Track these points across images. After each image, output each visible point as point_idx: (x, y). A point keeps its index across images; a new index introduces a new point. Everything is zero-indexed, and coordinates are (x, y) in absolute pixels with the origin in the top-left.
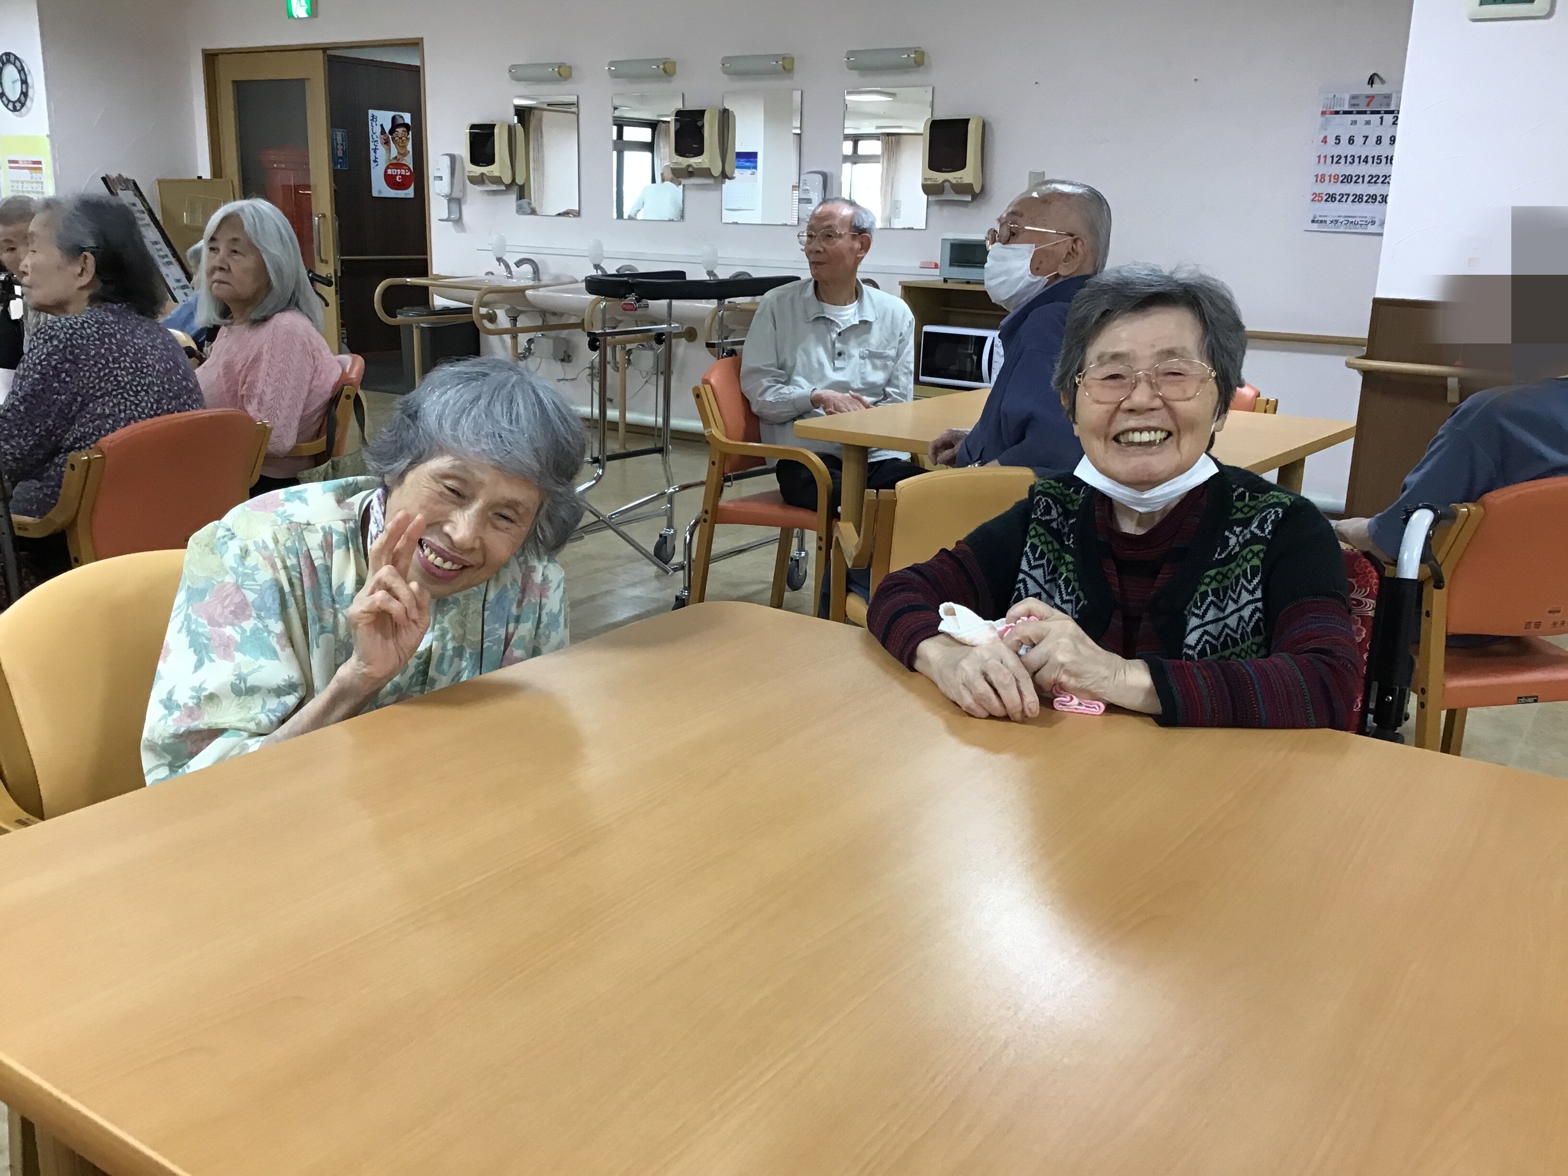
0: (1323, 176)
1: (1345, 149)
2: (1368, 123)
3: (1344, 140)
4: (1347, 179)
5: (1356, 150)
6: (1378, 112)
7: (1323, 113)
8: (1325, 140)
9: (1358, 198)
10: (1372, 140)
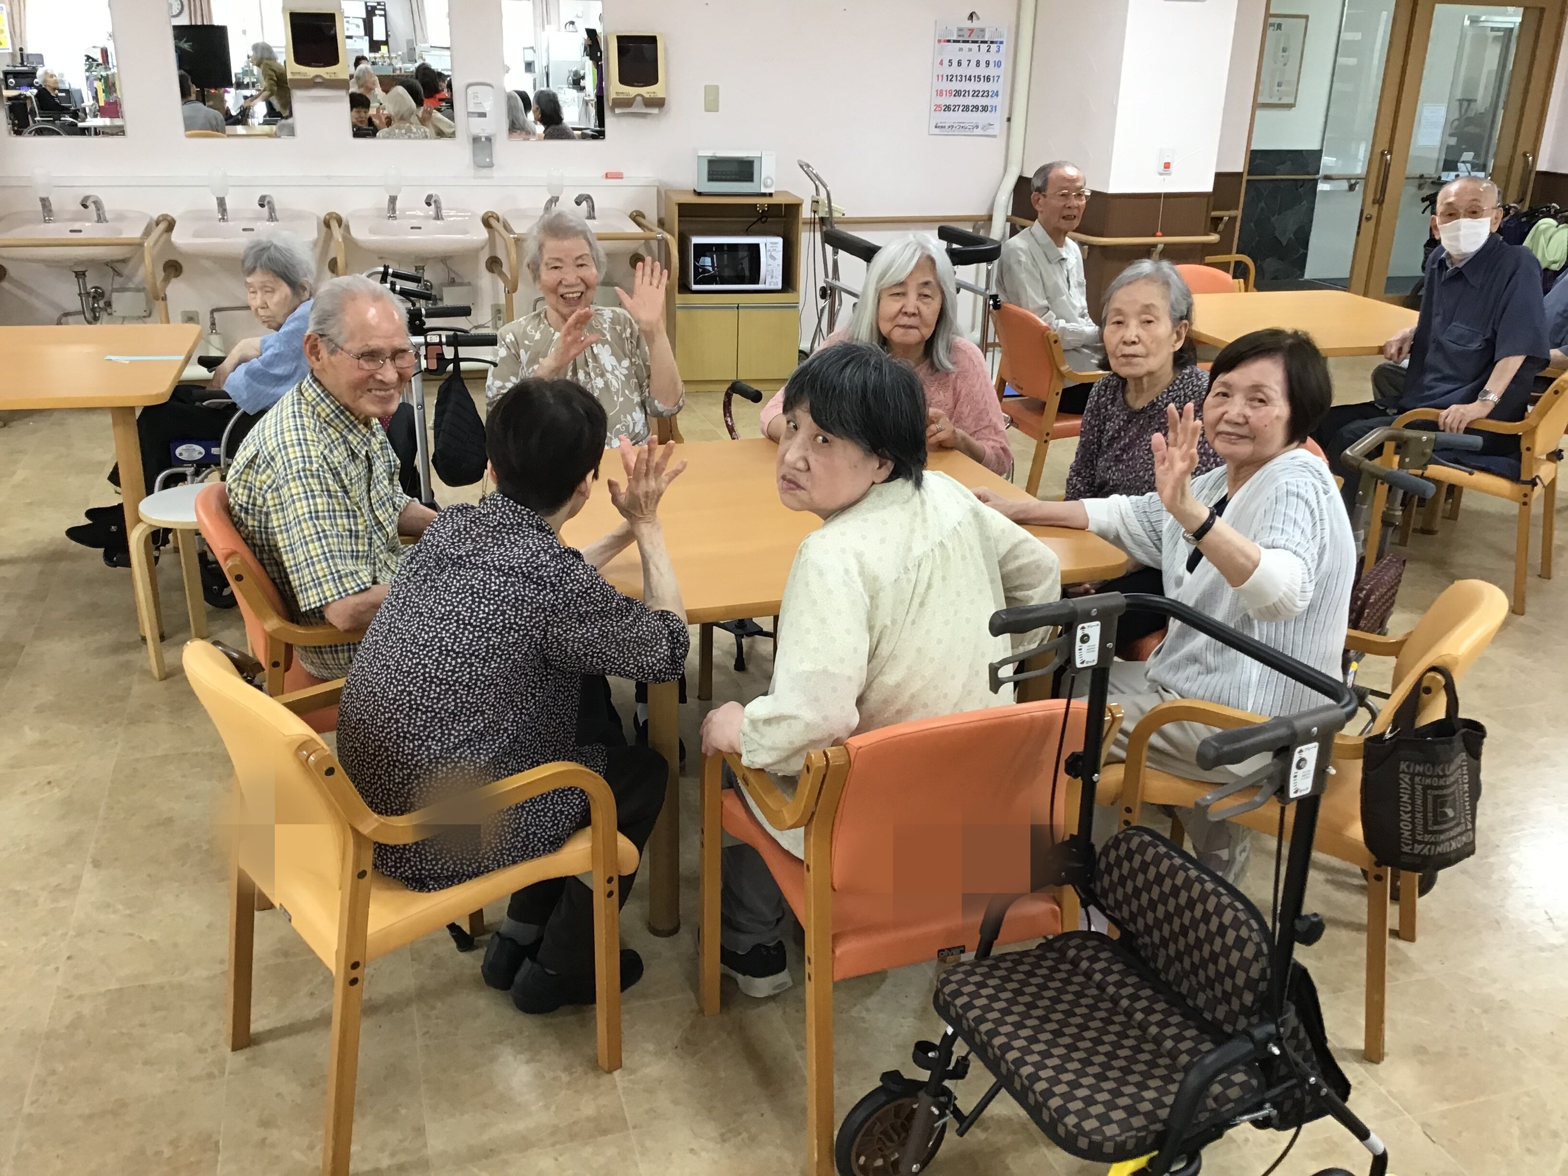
0: (941, 91)
1: (955, 70)
2: (970, 50)
3: (955, 63)
4: (958, 93)
5: (964, 71)
6: (976, 42)
7: (939, 41)
8: (941, 63)
9: (966, 108)
10: (973, 63)
